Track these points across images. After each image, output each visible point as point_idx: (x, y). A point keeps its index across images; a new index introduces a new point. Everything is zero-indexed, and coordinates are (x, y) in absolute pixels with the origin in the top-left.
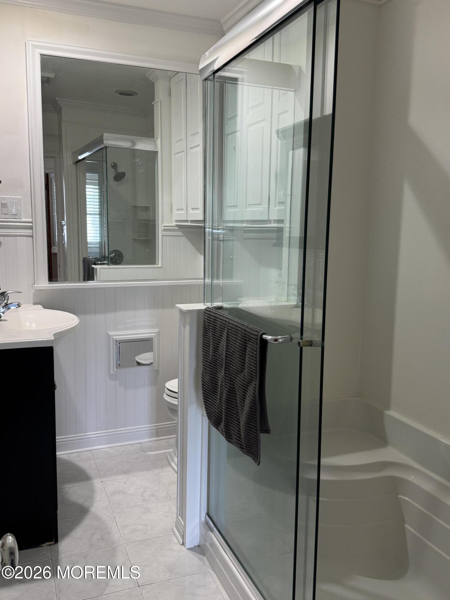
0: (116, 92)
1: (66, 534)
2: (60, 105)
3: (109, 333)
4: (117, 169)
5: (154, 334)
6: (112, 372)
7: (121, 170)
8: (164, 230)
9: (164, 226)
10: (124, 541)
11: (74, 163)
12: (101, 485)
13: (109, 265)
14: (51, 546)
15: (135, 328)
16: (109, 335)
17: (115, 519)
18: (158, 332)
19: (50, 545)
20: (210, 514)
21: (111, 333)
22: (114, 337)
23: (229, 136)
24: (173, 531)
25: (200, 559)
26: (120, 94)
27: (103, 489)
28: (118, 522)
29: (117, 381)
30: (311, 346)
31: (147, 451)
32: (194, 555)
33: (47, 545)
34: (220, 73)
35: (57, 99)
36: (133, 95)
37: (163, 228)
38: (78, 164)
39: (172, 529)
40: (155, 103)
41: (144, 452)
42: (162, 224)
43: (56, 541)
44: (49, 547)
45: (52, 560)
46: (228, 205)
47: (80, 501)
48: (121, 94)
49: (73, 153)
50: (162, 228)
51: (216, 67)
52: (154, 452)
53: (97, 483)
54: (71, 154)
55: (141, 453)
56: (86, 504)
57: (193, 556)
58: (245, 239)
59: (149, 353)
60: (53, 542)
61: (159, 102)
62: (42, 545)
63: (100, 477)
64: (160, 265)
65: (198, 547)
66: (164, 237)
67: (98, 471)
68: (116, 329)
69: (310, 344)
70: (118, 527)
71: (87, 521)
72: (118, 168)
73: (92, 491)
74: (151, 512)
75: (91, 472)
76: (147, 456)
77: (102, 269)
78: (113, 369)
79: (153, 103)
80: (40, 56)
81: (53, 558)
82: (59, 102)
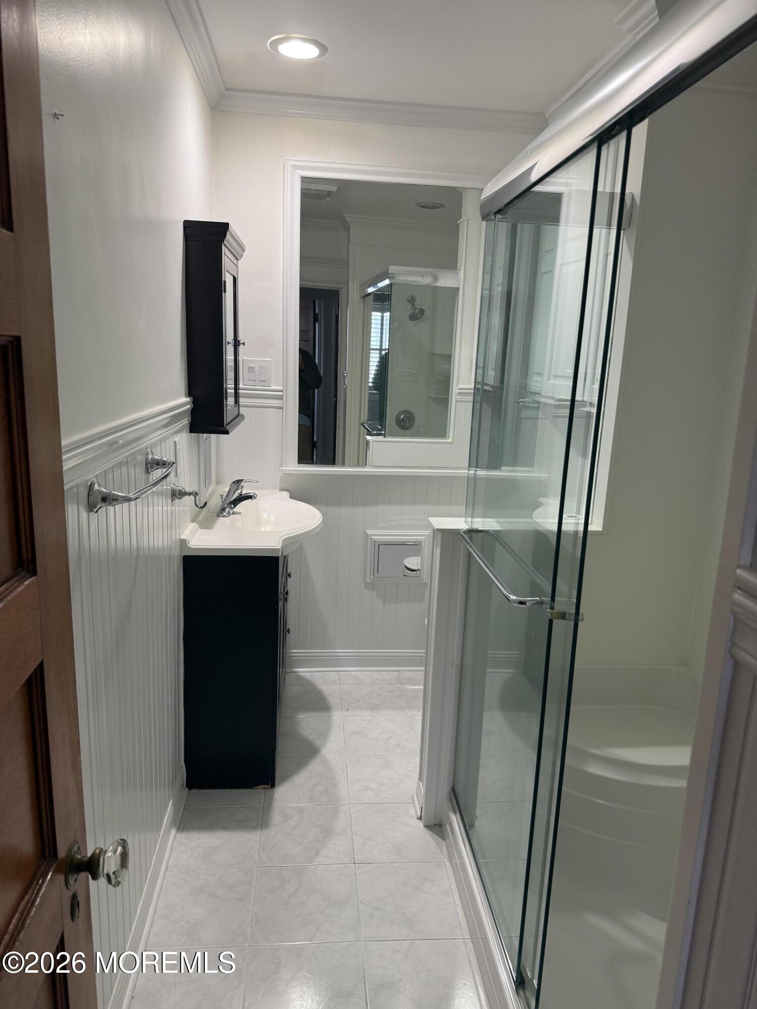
0: (417, 204)
1: (285, 778)
2: (349, 222)
3: (367, 531)
4: (414, 305)
5: (424, 538)
6: (368, 580)
7: (418, 305)
8: (459, 393)
9: (459, 389)
10: (350, 801)
11: (361, 297)
12: (340, 721)
13: (385, 437)
14: (266, 790)
15: (400, 527)
16: (368, 534)
17: (347, 768)
18: (429, 535)
19: (265, 788)
20: (457, 790)
21: (369, 532)
22: (372, 537)
23: (544, 275)
24: (412, 799)
25: (437, 844)
26: (421, 207)
27: (342, 726)
28: (350, 773)
29: (375, 592)
30: (564, 618)
31: (405, 684)
32: (431, 836)
33: (263, 788)
34: (537, 188)
35: (345, 215)
36: (438, 208)
37: (458, 391)
38: (366, 298)
39: (412, 796)
40: (461, 222)
41: (402, 684)
42: (457, 386)
43: (273, 786)
44: (264, 790)
45: (263, 807)
46: (535, 371)
47: (311, 736)
48: (423, 207)
49: (361, 285)
50: (456, 390)
51: (534, 177)
52: (413, 686)
53: (337, 716)
54: (358, 285)
55: (398, 685)
56: (318, 743)
57: (430, 838)
58: (555, 417)
59: (416, 558)
60: (269, 786)
61: (466, 221)
62: (256, 787)
63: (342, 710)
64: (450, 440)
65: (439, 826)
66: (458, 403)
67: (341, 700)
68: (376, 528)
69: (563, 616)
70: (348, 780)
71: (314, 767)
72: (416, 303)
73: (328, 726)
74: (392, 768)
75: (333, 701)
76: (403, 689)
77: (376, 443)
78: (370, 577)
79: (458, 222)
80: (301, 179)
81: (265, 805)
82: (347, 219)
